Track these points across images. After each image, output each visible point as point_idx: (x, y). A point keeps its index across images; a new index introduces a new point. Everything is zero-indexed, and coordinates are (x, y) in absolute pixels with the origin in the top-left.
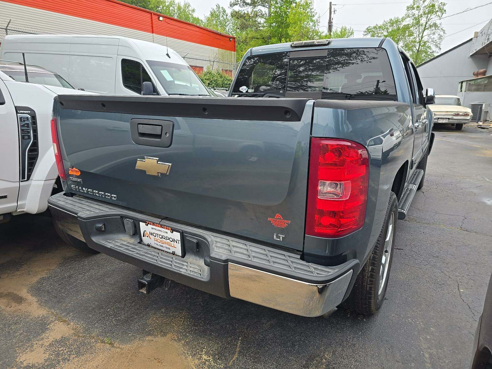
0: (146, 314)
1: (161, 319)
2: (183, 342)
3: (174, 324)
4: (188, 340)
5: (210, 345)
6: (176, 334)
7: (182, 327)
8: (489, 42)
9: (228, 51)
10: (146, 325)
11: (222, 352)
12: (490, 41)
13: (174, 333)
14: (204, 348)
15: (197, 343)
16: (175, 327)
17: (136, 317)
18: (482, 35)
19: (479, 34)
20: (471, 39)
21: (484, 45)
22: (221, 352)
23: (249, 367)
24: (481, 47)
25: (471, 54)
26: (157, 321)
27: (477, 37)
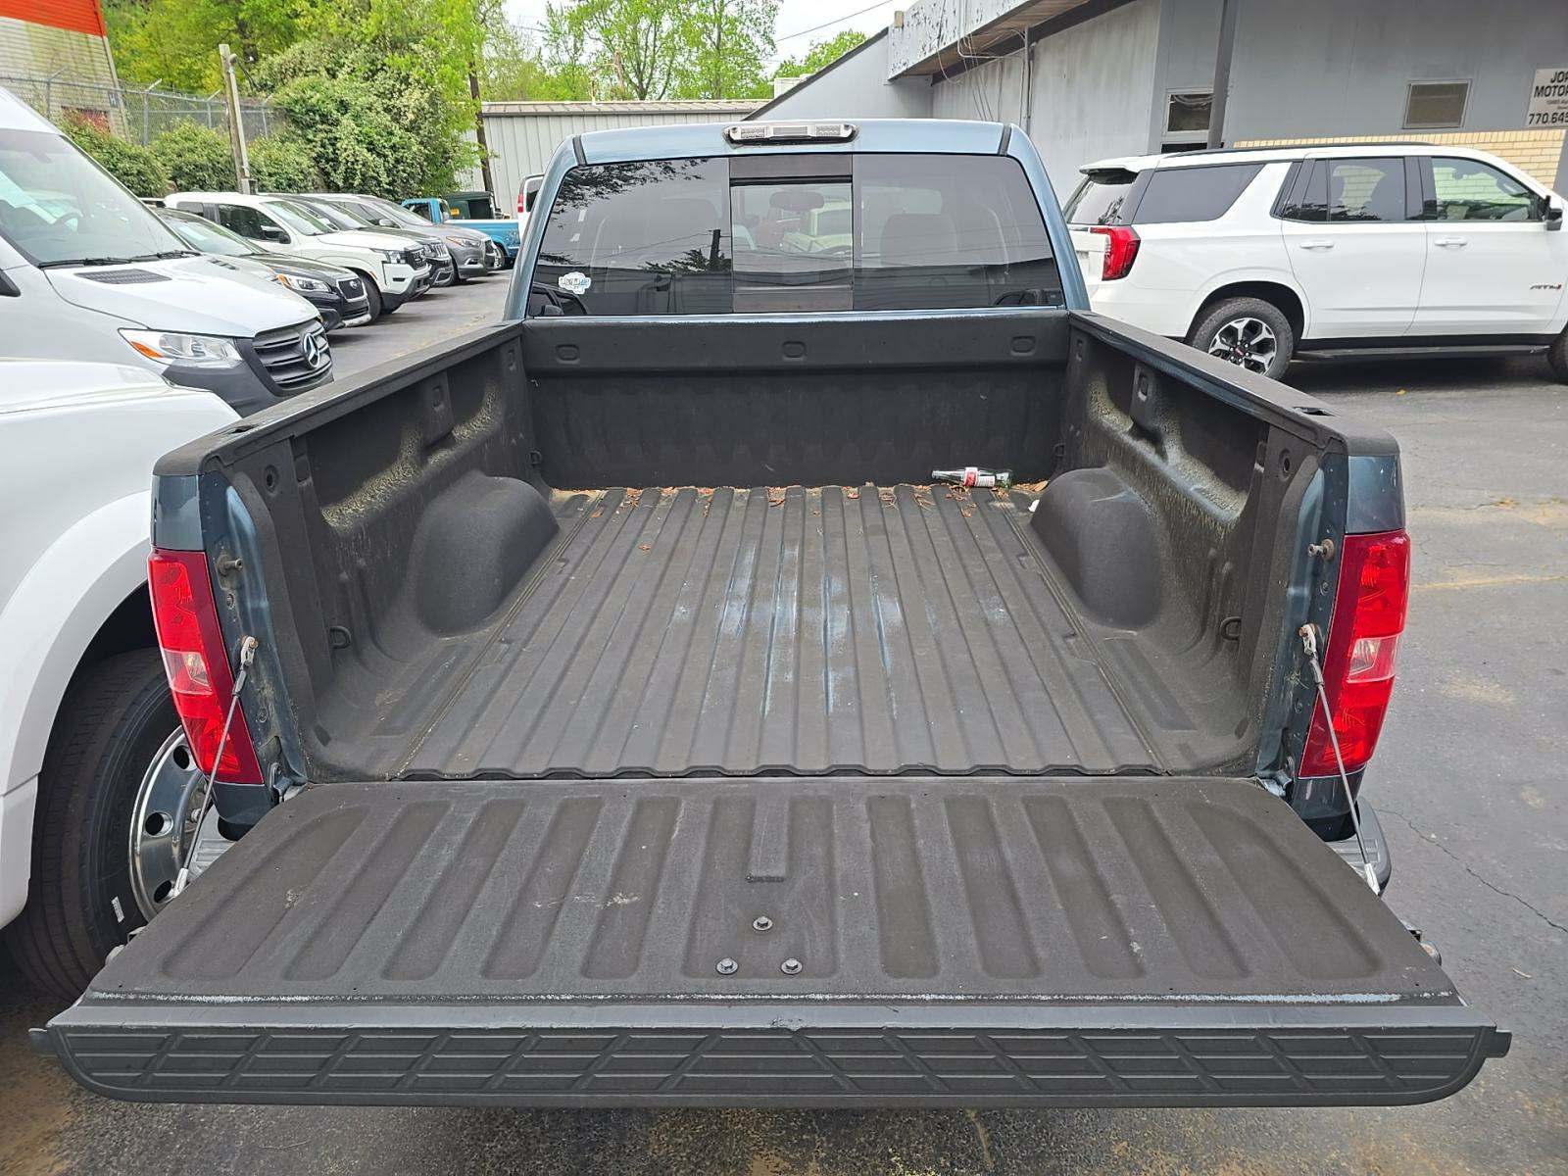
0: (622, 1136)
1: (685, 1128)
2: (813, 1165)
3: (740, 1126)
4: (824, 1154)
5: (897, 1137)
6: (773, 1152)
7: (768, 1123)
8: (942, 47)
9: (71, 32)
10: (660, 1168)
11: (946, 1143)
12: (947, 45)
13: (763, 1153)
14: (890, 1156)
15: (858, 1150)
16: (749, 1132)
17: (599, 1158)
18: (919, 24)
19: (908, 18)
20: (885, 32)
21: (928, 55)
22: (940, 1142)
23: (1042, 1149)
24: (922, 59)
25: (892, 75)
26: (680, 1140)
27: (903, 27)
